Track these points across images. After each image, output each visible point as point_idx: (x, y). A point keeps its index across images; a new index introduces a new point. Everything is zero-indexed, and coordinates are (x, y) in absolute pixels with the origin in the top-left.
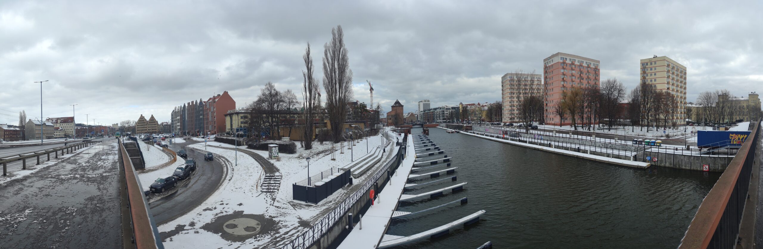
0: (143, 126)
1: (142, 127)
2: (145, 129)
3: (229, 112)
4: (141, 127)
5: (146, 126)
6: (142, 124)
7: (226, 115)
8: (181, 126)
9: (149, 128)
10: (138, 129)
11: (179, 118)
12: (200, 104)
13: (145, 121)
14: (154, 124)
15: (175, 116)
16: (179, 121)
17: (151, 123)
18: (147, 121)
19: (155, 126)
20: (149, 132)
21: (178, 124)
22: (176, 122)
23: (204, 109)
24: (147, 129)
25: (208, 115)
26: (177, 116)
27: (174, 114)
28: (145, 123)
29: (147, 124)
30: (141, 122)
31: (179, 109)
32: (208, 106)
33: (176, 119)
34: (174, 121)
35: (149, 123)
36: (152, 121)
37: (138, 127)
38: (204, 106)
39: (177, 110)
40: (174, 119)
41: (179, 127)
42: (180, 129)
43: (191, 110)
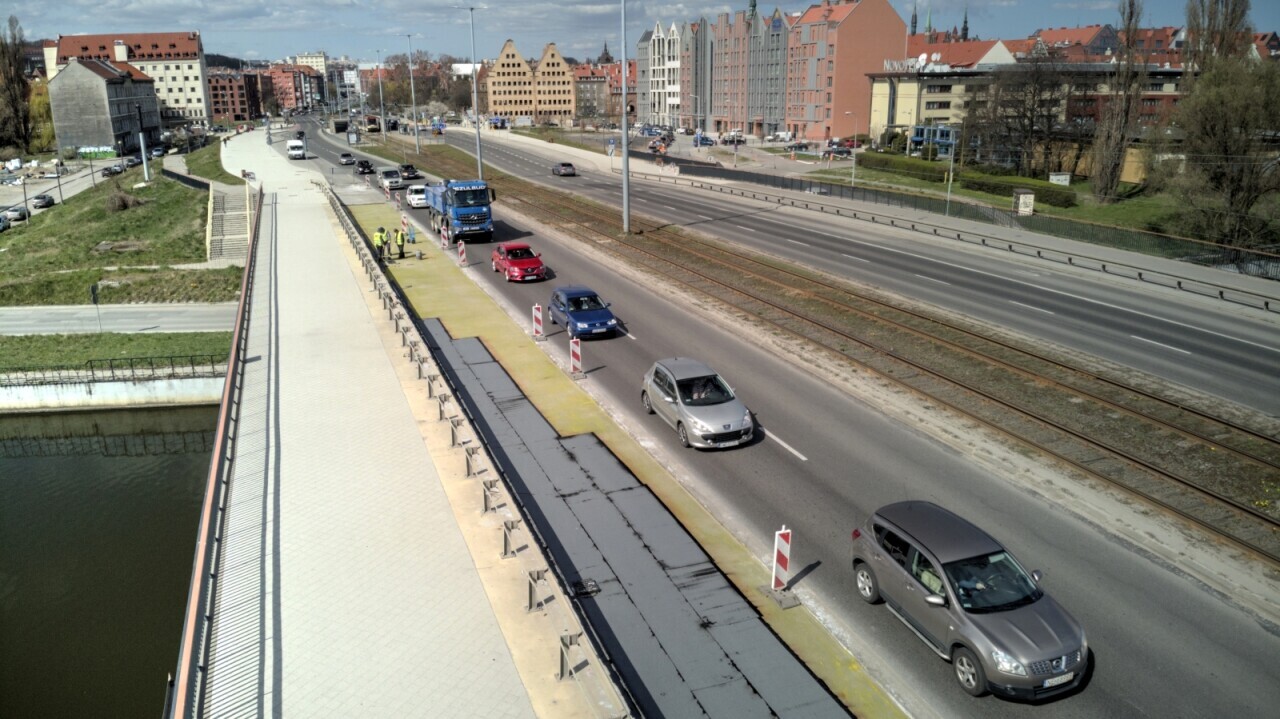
0: (517, 88)
1: (513, 88)
2: (527, 97)
3: (888, 67)
4: (507, 88)
5: (527, 88)
6: (511, 79)
7: (874, 78)
8: (683, 95)
9: (542, 97)
10: (498, 98)
11: (676, 64)
12: (774, 26)
13: (525, 68)
14: (561, 79)
15: (656, 57)
16: (678, 77)
17: (548, 78)
18: (534, 69)
19: (567, 87)
20: (540, 112)
21: (669, 88)
22: (661, 79)
23: (790, 46)
24: (532, 97)
25: (804, 69)
26: (666, 58)
27: (650, 49)
28: (524, 74)
29: (531, 79)
30: (506, 70)
31: (676, 32)
32: (805, 38)
33: (661, 67)
34: (651, 73)
35: (539, 74)
36: (551, 69)
37: (497, 88)
38: (791, 36)
39: (666, 36)
40: (652, 68)
41: (676, 101)
42: (678, 106)
43: (731, 42)
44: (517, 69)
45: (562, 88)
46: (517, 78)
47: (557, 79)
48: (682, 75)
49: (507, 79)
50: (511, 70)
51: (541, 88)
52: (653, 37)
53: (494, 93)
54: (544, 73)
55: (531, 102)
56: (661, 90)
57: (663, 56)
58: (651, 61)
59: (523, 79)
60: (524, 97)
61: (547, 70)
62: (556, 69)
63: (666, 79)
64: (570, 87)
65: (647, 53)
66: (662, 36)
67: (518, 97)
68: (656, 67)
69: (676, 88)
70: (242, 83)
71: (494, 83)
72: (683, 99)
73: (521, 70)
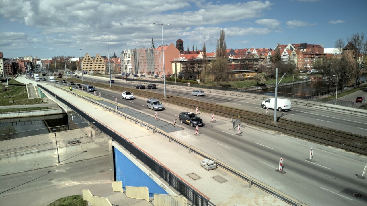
3: (175, 60)
4: (87, 65)
5: (92, 65)
7: (172, 62)
8: (132, 66)
9: (96, 67)
10: (84, 67)
11: (130, 59)
12: (151, 51)
13: (91, 59)
14: (101, 62)
17: (97, 62)
18: (94, 60)
19: (103, 64)
20: (96, 70)
21: (129, 64)
22: (127, 62)
23: (155, 55)
25: (158, 60)
27: (124, 55)
31: (130, 52)
32: (158, 54)
34: (124, 61)
39: (127, 52)
42: (131, 69)
43: (142, 54)
48: (132, 61)
49: (87, 62)
52: (124, 52)
55: (93, 68)
57: (127, 57)
58: (124, 58)
59: (91, 62)
67: (90, 67)
70: (11, 65)
71: (83, 64)
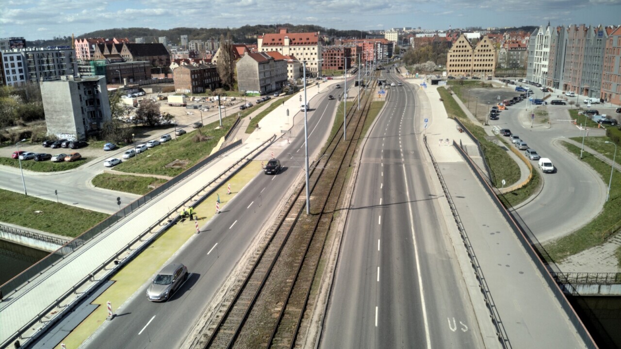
9: (476, 63)
10: (452, 63)
11: (548, 50)
12: (599, 35)
13: (469, 48)
14: (488, 53)
15: (539, 44)
16: (548, 57)
17: (480, 53)
18: (474, 48)
19: (491, 58)
20: (474, 71)
21: (543, 63)
22: (540, 57)
23: (606, 48)
24: (471, 63)
25: (613, 62)
26: (543, 46)
27: (537, 39)
28: (468, 51)
29: (472, 54)
30: (458, 49)
31: (549, 33)
32: (615, 44)
33: (540, 51)
34: (535, 53)
35: (476, 51)
36: (483, 48)
37: (452, 58)
38: (608, 41)
39: (544, 34)
40: (536, 50)
41: (546, 70)
42: (547, 73)
43: (576, 41)
44: (464, 49)
45: (488, 58)
46: (464, 53)
47: (486, 53)
48: (550, 56)
49: (458, 53)
50: (461, 49)
51: (477, 58)
52: (538, 34)
53: (451, 60)
54: (479, 51)
55: (470, 65)
56: (539, 63)
57: (542, 45)
58: (536, 47)
59: (467, 53)
60: (466, 63)
61: (481, 49)
62: (486, 48)
63: (542, 57)
64: (493, 58)
65: (534, 42)
66: (542, 34)
67: (463, 63)
68: (538, 50)
69: (546, 63)
70: (343, 52)
71: (451, 56)
72: (549, 69)
73: (466, 49)
